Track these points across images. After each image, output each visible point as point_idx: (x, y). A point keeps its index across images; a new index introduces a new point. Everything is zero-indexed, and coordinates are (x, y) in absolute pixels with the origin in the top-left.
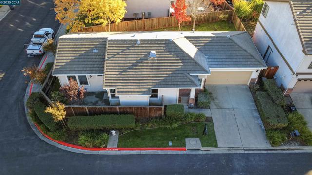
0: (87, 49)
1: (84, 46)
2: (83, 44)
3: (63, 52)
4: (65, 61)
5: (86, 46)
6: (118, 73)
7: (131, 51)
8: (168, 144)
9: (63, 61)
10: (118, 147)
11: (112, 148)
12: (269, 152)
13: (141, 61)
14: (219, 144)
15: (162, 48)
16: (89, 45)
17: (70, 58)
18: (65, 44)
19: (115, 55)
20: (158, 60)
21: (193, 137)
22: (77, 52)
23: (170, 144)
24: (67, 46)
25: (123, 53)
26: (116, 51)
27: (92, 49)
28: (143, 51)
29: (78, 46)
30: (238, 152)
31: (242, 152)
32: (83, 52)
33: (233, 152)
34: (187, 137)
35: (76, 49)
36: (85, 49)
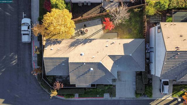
0: (59, 63)
1: (57, 62)
2: (56, 60)
3: (47, 65)
4: (50, 69)
5: (59, 62)
6: (76, 78)
7: (81, 68)
8: (97, 96)
9: (49, 69)
10: (79, 97)
11: (76, 98)
12: (134, 99)
13: (86, 73)
14: (116, 96)
15: (96, 67)
16: (60, 61)
17: (52, 68)
18: (48, 60)
19: (74, 70)
20: (94, 72)
21: (107, 93)
22: (55, 65)
23: (98, 96)
24: (49, 62)
25: (77, 69)
26: (74, 68)
27: (62, 63)
28: (87, 68)
29: (54, 62)
30: (123, 99)
31: (124, 99)
32: (58, 65)
33: (121, 99)
34: (105, 93)
35: (54, 63)
36: (58, 63)
